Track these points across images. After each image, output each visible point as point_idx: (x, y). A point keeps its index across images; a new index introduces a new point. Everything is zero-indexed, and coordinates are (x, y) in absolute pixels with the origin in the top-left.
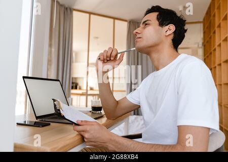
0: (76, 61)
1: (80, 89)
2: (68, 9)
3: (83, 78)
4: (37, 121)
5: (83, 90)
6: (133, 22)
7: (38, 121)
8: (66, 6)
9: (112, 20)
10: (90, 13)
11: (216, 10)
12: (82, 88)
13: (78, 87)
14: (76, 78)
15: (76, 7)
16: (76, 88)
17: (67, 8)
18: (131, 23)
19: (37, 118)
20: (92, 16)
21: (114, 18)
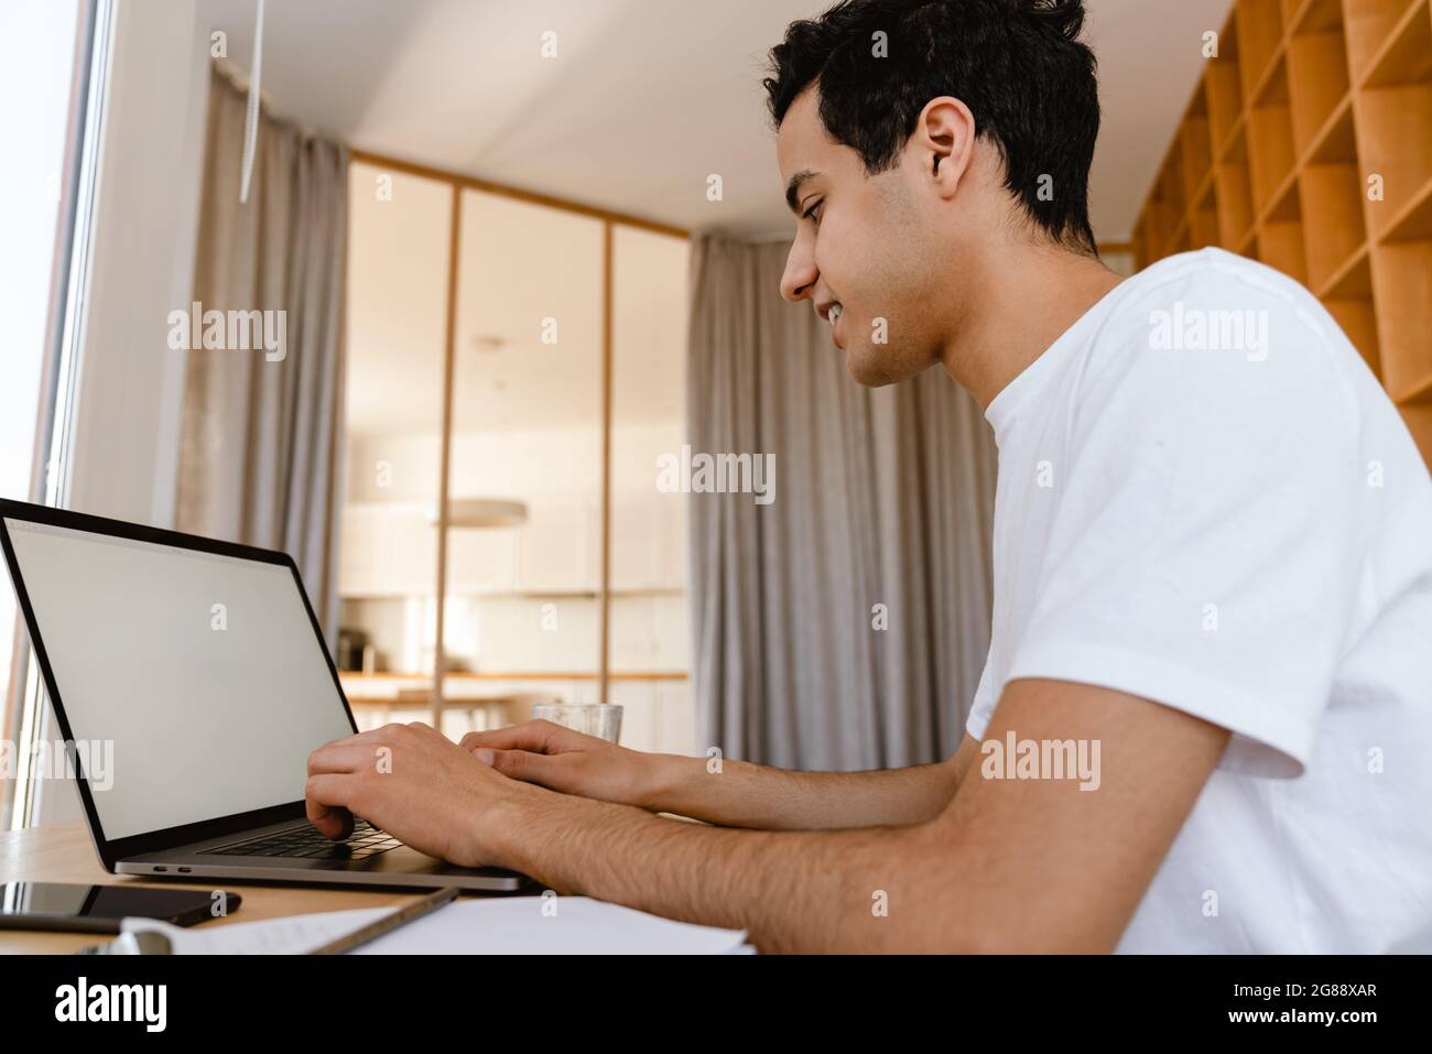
0: (359, 497)
1: (382, 668)
2: (320, 149)
3: (399, 600)
4: (106, 879)
5: (403, 676)
6: (723, 243)
7: (122, 875)
8: (309, 131)
9: (595, 228)
10: (460, 182)
11: (1218, 171)
12: (394, 664)
13: (369, 659)
14: (354, 603)
15: (367, 140)
16: (356, 665)
17: (310, 146)
18: (714, 247)
19: (112, 852)
20: (471, 198)
21: (611, 217)
